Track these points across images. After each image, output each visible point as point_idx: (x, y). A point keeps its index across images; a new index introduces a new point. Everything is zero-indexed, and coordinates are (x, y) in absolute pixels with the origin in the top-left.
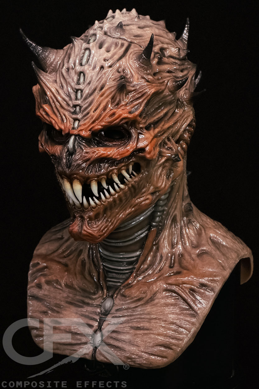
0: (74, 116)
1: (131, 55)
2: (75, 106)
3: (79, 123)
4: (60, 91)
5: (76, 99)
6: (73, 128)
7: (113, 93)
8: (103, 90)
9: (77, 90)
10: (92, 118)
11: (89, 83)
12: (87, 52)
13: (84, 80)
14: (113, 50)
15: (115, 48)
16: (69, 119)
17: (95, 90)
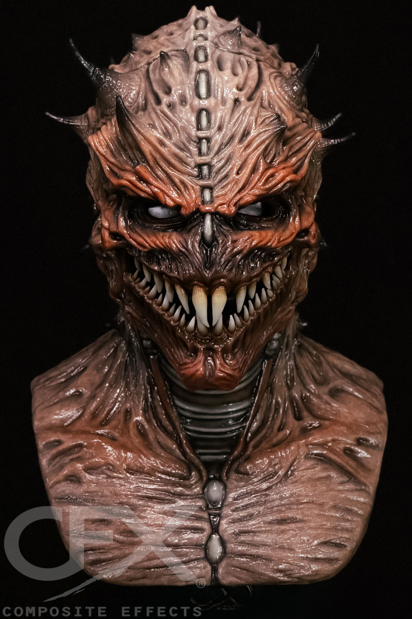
0: (202, 182)
1: (272, 80)
2: (199, 166)
3: (211, 193)
4: (167, 142)
5: (200, 153)
6: (203, 202)
7: (267, 142)
8: (249, 138)
9: (200, 139)
10: (236, 183)
11: (220, 128)
12: (203, 77)
13: (209, 121)
15: (243, 70)
16: (193, 187)
17: (232, 138)
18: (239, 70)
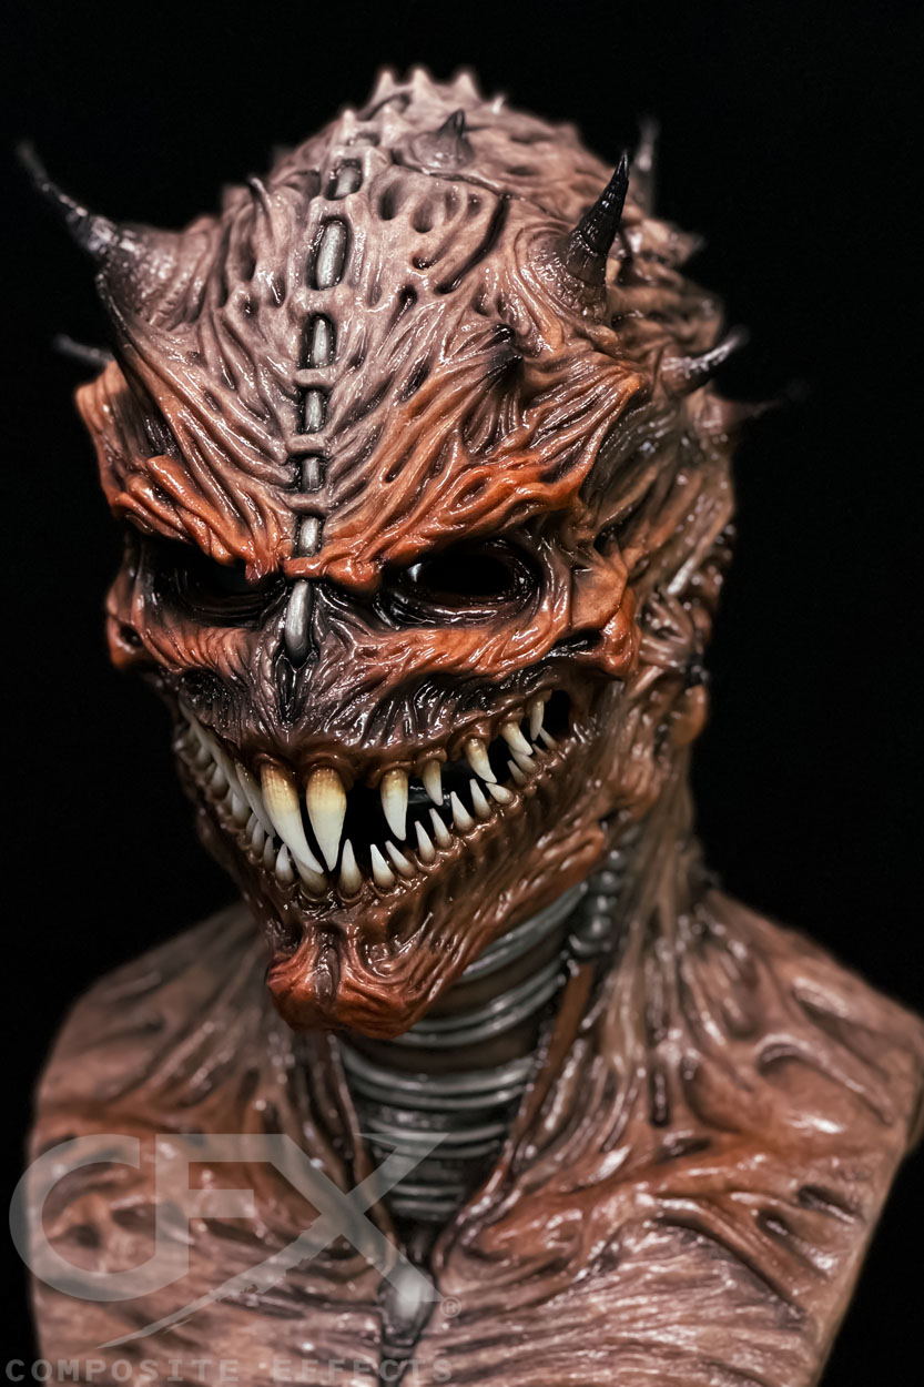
0: (297, 500)
1: (522, 244)
2: (298, 458)
3: (321, 529)
4: (226, 398)
5: (302, 427)
6: (298, 551)
7: (468, 400)
8: (425, 388)
9: (303, 392)
10: (382, 505)
11: (356, 362)
12: (334, 234)
13: (332, 345)
14: (444, 224)
15: (449, 217)
16: (275, 513)
17: (382, 390)
18: (438, 218)
